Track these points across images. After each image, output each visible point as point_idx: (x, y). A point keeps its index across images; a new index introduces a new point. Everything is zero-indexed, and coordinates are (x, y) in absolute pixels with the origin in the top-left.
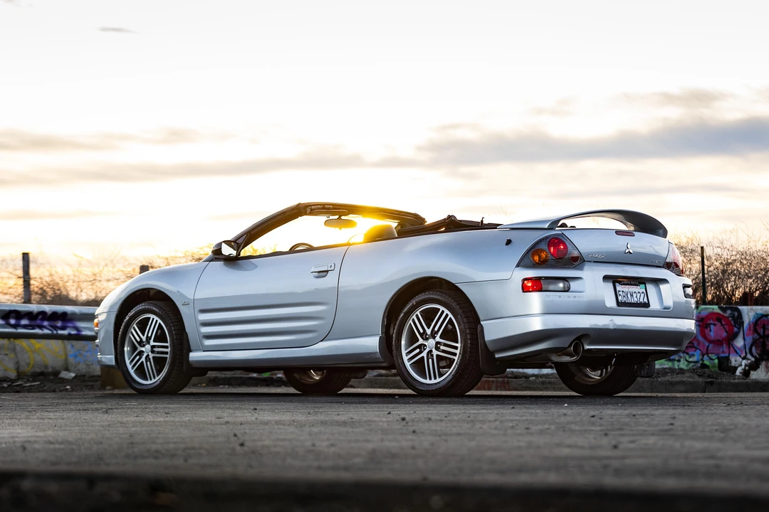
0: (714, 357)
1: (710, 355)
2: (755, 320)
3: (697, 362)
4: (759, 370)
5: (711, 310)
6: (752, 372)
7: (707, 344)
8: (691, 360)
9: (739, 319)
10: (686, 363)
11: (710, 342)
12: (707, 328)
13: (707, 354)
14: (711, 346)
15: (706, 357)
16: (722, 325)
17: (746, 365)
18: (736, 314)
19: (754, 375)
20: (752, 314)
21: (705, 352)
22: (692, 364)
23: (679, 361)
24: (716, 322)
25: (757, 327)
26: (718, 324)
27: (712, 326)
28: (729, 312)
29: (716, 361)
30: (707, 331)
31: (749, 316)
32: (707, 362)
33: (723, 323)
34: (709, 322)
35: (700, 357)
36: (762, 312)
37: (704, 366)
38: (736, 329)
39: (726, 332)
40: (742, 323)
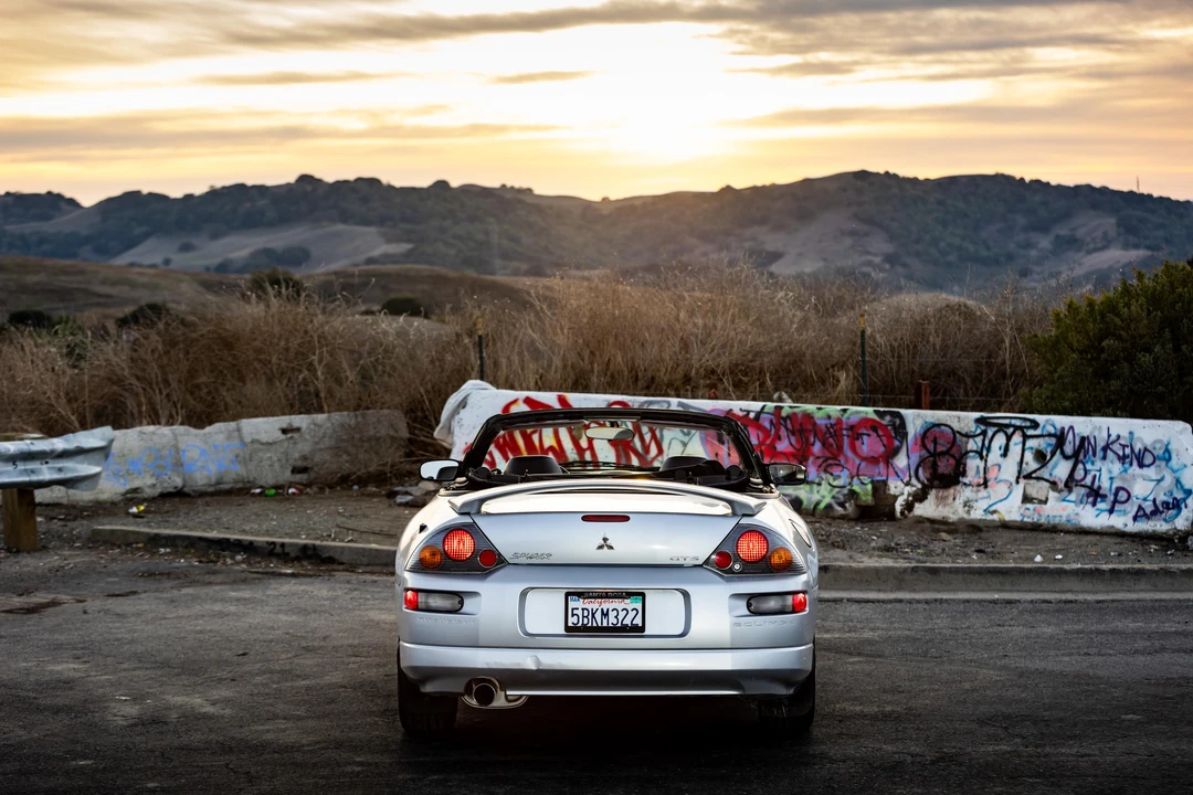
0: (866, 480)
1: (861, 478)
2: (922, 431)
3: (844, 487)
4: (926, 502)
5: (863, 415)
6: (917, 505)
7: (858, 461)
8: (835, 483)
9: (900, 428)
10: (829, 487)
11: (864, 459)
12: (858, 439)
13: (858, 475)
14: (863, 464)
15: (855, 479)
16: (879, 436)
17: (909, 495)
18: (898, 421)
19: (921, 510)
20: (919, 423)
21: (855, 472)
22: (837, 490)
23: (819, 484)
24: (871, 432)
25: (926, 441)
26: (873, 435)
27: (865, 437)
28: (888, 418)
29: (869, 487)
30: (858, 443)
31: (914, 425)
32: (856, 488)
33: (880, 433)
34: (860, 431)
35: (848, 480)
36: (932, 420)
37: (853, 493)
38: (897, 443)
39: (884, 445)
40: (905, 435)
